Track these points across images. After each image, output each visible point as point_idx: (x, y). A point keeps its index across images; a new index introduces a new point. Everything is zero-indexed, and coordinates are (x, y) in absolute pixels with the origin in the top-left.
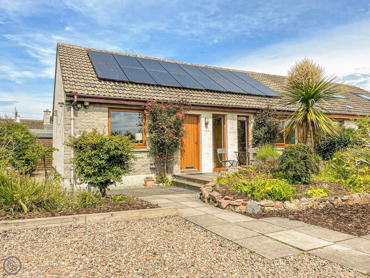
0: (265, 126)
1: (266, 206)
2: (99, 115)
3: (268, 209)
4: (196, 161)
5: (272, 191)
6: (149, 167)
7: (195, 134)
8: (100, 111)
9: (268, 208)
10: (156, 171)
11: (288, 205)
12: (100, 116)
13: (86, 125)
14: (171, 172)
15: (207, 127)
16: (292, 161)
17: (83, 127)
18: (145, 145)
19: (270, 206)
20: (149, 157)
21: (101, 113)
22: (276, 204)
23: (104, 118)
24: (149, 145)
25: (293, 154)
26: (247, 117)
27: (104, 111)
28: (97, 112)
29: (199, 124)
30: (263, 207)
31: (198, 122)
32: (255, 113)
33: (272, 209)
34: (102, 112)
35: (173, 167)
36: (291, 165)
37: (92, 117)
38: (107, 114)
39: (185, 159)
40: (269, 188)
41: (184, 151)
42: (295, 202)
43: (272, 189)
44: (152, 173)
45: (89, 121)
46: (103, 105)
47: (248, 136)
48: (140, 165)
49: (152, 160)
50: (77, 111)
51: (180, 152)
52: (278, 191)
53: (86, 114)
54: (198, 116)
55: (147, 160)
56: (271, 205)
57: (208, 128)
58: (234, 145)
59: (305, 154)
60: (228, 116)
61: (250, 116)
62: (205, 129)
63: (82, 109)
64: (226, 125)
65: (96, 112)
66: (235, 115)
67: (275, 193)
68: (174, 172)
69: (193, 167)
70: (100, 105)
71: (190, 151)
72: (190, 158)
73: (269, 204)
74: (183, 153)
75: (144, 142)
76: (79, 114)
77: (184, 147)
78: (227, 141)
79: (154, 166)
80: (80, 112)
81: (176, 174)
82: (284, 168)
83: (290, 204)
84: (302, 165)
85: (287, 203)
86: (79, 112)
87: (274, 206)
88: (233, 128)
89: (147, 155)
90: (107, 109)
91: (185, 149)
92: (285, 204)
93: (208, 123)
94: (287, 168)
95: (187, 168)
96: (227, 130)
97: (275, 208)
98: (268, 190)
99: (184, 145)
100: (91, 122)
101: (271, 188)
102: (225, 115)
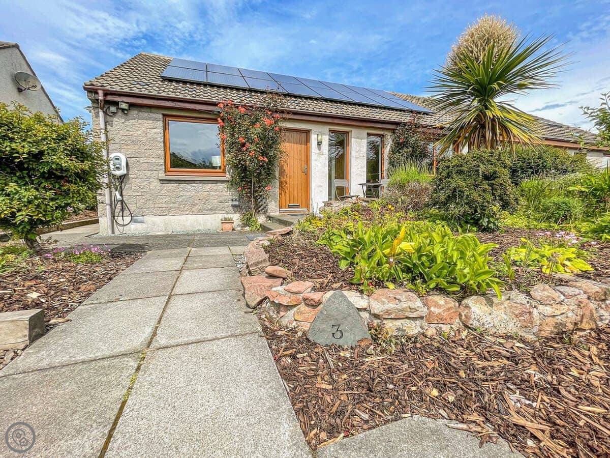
0: (407, 148)
1: (393, 316)
2: (148, 125)
3: (398, 329)
4: (303, 196)
5: (416, 255)
6: (230, 203)
7: (303, 159)
8: (150, 119)
9: (398, 323)
10: (241, 209)
11: (478, 312)
12: (150, 127)
13: (127, 139)
14: (265, 212)
15: (319, 149)
16: (462, 183)
17: (123, 142)
18: (224, 172)
19: (408, 318)
20: (230, 190)
21: (151, 122)
22: (432, 309)
23: (157, 130)
24: (229, 172)
25: (465, 169)
26: (382, 136)
27: (157, 120)
28: (145, 121)
29: (308, 144)
30: (379, 319)
31: (307, 140)
32: (394, 130)
33: (413, 329)
34: (152, 120)
35: (266, 204)
36: (460, 191)
37: (137, 128)
38: (160, 124)
39: (287, 195)
40: (406, 246)
41: (286, 183)
42: (506, 304)
43: (419, 250)
44: (235, 213)
45: (131, 133)
46: (153, 110)
47: (382, 164)
48: (216, 201)
49: (235, 194)
50: (110, 117)
51: (278, 184)
52: (439, 261)
53: (127, 123)
54: (307, 132)
55: (227, 194)
56: (411, 315)
57: (321, 150)
58: (361, 175)
59: (491, 169)
60: (353, 132)
61: (387, 134)
62: (317, 151)
63: (120, 114)
64: (349, 147)
65: (143, 121)
66: (364, 132)
67: (427, 264)
68: (269, 211)
69: (299, 205)
70: (148, 110)
71: (295, 183)
72: (295, 192)
73: (403, 310)
74: (284, 186)
75: (222, 167)
76: (116, 123)
77: (285, 177)
78: (351, 170)
79: (237, 203)
80: (117, 120)
81: (272, 214)
82: (442, 198)
83: (486, 309)
84: (484, 191)
85: (476, 307)
86: (115, 119)
87: (422, 318)
88: (359, 151)
89: (226, 186)
90: (161, 116)
91: (288, 180)
92: (467, 307)
93: (321, 142)
94: (450, 199)
95: (290, 207)
96: (351, 153)
97: (425, 324)
98: (403, 252)
99: (286, 174)
100: (135, 135)
101: (413, 244)
102: (348, 132)
